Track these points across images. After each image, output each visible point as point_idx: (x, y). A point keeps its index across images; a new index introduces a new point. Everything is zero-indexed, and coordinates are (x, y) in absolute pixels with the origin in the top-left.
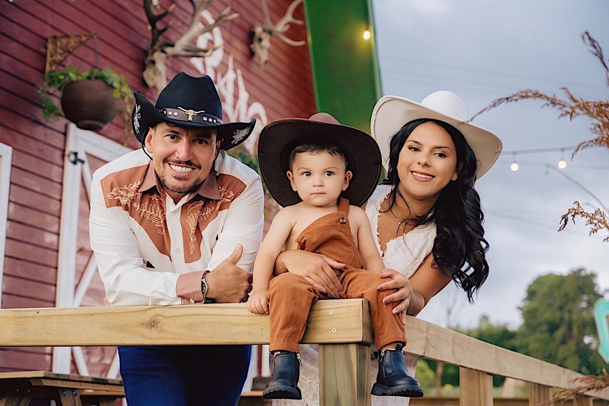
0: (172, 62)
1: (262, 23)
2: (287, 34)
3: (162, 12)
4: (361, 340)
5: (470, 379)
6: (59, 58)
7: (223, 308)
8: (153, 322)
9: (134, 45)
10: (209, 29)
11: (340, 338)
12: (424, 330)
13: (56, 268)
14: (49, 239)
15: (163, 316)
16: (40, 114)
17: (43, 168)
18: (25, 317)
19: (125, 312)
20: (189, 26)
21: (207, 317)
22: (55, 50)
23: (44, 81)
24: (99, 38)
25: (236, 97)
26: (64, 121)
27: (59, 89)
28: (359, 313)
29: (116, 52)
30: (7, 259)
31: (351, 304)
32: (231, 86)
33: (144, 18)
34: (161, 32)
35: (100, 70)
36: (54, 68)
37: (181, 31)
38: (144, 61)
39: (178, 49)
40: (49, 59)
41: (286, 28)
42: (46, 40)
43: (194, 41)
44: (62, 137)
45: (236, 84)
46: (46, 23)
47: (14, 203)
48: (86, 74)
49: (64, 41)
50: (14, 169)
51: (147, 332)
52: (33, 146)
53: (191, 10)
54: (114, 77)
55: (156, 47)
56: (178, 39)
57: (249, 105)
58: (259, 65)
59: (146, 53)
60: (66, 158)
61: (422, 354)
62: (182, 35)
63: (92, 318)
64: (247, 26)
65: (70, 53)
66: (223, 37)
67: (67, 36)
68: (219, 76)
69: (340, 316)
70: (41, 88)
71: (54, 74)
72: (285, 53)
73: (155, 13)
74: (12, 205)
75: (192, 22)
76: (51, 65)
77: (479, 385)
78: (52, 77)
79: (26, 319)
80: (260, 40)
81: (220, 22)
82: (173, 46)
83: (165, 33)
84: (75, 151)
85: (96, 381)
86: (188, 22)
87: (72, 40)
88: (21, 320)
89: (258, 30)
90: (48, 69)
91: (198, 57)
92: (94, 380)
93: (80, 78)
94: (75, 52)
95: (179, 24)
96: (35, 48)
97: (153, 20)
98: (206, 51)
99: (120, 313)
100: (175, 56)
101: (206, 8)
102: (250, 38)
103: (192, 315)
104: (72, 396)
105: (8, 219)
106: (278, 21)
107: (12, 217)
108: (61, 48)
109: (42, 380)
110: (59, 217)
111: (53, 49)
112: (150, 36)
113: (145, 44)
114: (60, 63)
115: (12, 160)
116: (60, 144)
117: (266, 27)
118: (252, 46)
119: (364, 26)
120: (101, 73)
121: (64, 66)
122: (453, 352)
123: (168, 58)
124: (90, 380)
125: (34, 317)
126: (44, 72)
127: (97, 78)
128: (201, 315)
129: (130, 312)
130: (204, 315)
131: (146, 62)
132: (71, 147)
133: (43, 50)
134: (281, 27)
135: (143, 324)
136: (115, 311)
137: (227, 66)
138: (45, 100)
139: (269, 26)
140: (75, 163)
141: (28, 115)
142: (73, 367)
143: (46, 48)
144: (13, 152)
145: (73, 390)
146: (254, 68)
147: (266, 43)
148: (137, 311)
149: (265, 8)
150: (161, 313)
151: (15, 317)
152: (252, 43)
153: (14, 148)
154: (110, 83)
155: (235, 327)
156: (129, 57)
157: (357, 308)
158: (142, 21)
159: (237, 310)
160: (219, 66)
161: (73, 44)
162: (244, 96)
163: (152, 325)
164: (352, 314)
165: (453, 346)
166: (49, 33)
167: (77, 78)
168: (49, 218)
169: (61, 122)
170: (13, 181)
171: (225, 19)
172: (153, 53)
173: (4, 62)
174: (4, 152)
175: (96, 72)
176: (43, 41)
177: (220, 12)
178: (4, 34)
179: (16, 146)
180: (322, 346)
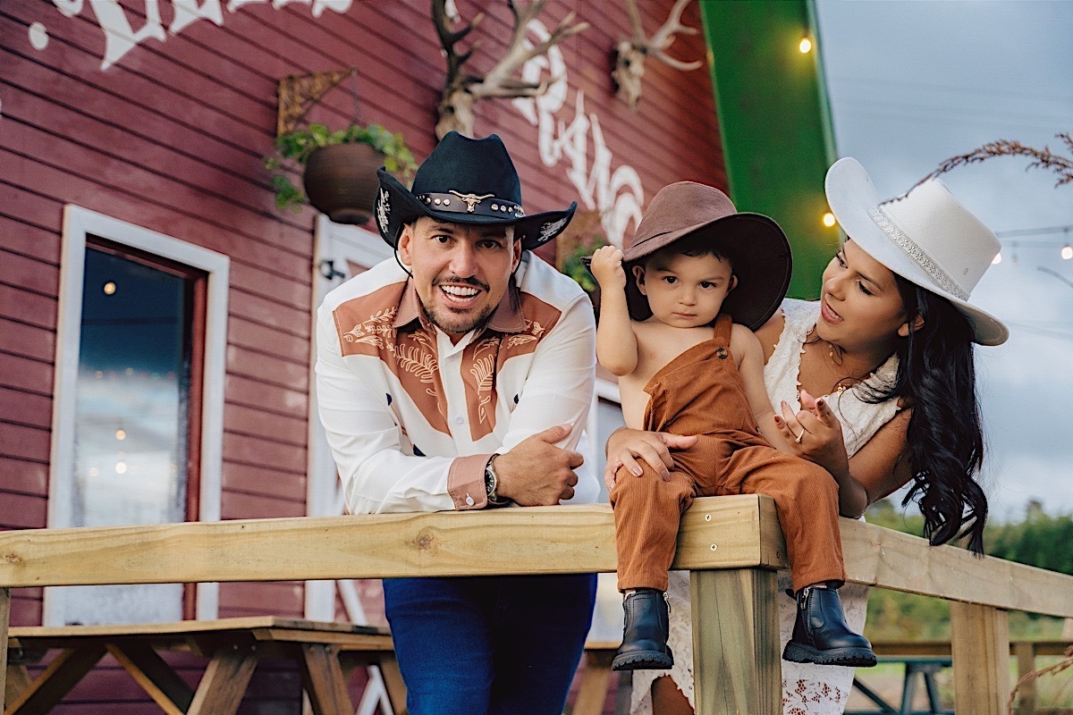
0: (483, 108)
1: (630, 35)
2: (671, 51)
3: (464, 26)
4: (757, 562)
5: (967, 617)
6: (298, 110)
7: (533, 514)
8: (423, 539)
9: (419, 83)
10: (541, 50)
11: (722, 561)
12: (875, 540)
13: (306, 447)
14: (293, 401)
15: (438, 530)
16: (270, 202)
17: (279, 289)
18: (224, 535)
19: (378, 524)
20: (508, 47)
21: (508, 529)
22: (292, 98)
23: (277, 149)
24: (359, 73)
25: (590, 158)
26: (312, 211)
27: (300, 160)
28: (753, 518)
29: (390, 96)
30: (228, 435)
31: (741, 504)
32: (581, 142)
33: (435, 38)
34: (463, 59)
35: (364, 125)
36: (291, 127)
37: (497, 57)
38: (436, 109)
39: (492, 84)
40: (283, 113)
41: (669, 42)
42: (278, 83)
43: (518, 71)
44: (308, 236)
45: (590, 138)
46: (277, 56)
47: (237, 346)
48: (341, 134)
49: (305, 83)
50: (234, 291)
51: (413, 555)
52: (263, 255)
53: (511, 21)
54: (386, 137)
55: (455, 84)
56: (491, 69)
57: (612, 171)
58: (627, 105)
59: (439, 96)
60: (316, 271)
61: (872, 582)
62: (497, 62)
63: (327, 535)
64: (604, 42)
65: (317, 102)
66: (566, 62)
67: (310, 75)
68: (561, 125)
69: (723, 523)
70: (271, 160)
71: (291, 138)
72: (671, 83)
73: (451, 29)
74: (232, 350)
75: (513, 40)
76: (286, 122)
77: (984, 627)
78: (287, 142)
79: (225, 539)
80: (628, 63)
81: (558, 38)
82: (481, 81)
83: (470, 61)
84: (329, 258)
85: (360, 630)
86: (506, 41)
87: (318, 81)
88: (217, 539)
89: (624, 47)
90: (282, 129)
91: (525, 96)
92: (355, 630)
93: (331, 141)
94: (324, 100)
95: (493, 44)
96: (260, 96)
97: (448, 42)
98: (536, 87)
99: (371, 525)
100: (488, 98)
101: (535, 16)
102: (612, 60)
103: (484, 526)
104: (323, 654)
105: (228, 372)
106: (656, 30)
107: (234, 368)
108: (302, 95)
109: (271, 631)
110: (309, 366)
111: (288, 96)
112: (445, 67)
113: (438, 81)
114: (300, 119)
115: (230, 278)
116: (305, 249)
117: (637, 42)
118: (615, 74)
119: (800, 32)
120: (365, 131)
121: (306, 123)
122: (930, 576)
123: (475, 101)
124: (349, 629)
125: (237, 534)
126: (275, 135)
127: (358, 140)
128: (498, 526)
129: (385, 523)
130: (502, 526)
131: (441, 109)
132: (322, 254)
133: (272, 99)
134: (662, 40)
135: (407, 543)
136: (362, 523)
137: (574, 109)
138: (277, 180)
139: (642, 39)
140: (330, 277)
141: (253, 205)
142: (339, 605)
143: (277, 95)
144: (231, 265)
145: (325, 645)
146: (620, 110)
147: (637, 68)
148: (397, 522)
149: (634, 11)
150: (435, 525)
151: (208, 536)
152: (614, 69)
153: (232, 259)
154: (378, 146)
155: (554, 544)
156: (412, 103)
157: (750, 510)
158: (431, 43)
159: (556, 517)
160: (560, 110)
161: (319, 87)
162: (603, 156)
163: (421, 545)
164: (743, 521)
165: (929, 566)
166: (281, 71)
167: (327, 142)
168: (291, 368)
169: (305, 213)
170: (233, 310)
171: (567, 32)
172: (450, 95)
173: (210, 120)
174: (217, 265)
175: (357, 130)
176: (273, 85)
177: (559, 21)
178: (209, 77)
179: (235, 255)
180: (695, 574)
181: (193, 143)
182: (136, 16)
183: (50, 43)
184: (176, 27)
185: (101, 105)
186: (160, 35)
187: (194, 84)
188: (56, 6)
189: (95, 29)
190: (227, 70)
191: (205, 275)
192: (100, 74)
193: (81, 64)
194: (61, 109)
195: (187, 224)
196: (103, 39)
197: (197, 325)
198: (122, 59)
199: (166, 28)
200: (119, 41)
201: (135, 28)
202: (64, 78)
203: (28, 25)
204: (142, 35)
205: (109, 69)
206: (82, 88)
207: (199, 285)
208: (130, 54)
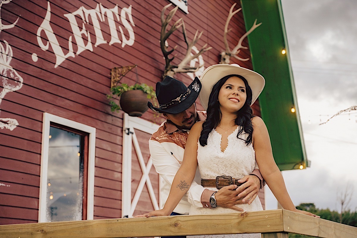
0: (177, 76)
1: (225, 50)
2: (239, 55)
3: (171, 49)
4: (283, 231)
6: (118, 79)
7: (211, 216)
8: (176, 224)
9: (157, 69)
10: (196, 56)
11: (271, 230)
12: (317, 222)
13: (121, 191)
14: (117, 175)
15: (181, 221)
16: (109, 110)
17: (112, 138)
18: (111, 223)
19: (161, 219)
20: (185, 55)
21: (203, 221)
22: (116, 75)
23: (111, 92)
24: (138, 66)
26: (122, 112)
27: (119, 96)
28: (281, 217)
29: (147, 73)
30: (96, 188)
31: (277, 212)
33: (161, 53)
34: (171, 60)
36: (115, 84)
37: (181, 58)
38: (162, 77)
39: (180, 69)
40: (112, 80)
41: (238, 52)
42: (111, 70)
43: (188, 64)
44: (121, 120)
46: (111, 61)
47: (98, 157)
48: (132, 87)
49: (120, 70)
50: (97, 139)
51: (173, 229)
52: (106, 127)
53: (186, 47)
54: (147, 88)
55: (168, 69)
56: (180, 63)
59: (163, 72)
60: (124, 132)
61: (317, 236)
62: (182, 60)
63: (145, 223)
64: (216, 53)
65: (124, 76)
66: (204, 60)
67: (122, 67)
69: (271, 218)
70: (109, 96)
71: (116, 88)
73: (167, 50)
74: (97, 159)
75: (187, 53)
76: (114, 83)
78: (114, 89)
79: (112, 225)
80: (224, 59)
81: (202, 52)
82: (177, 67)
83: (173, 61)
84: (128, 127)
86: (184, 53)
87: (124, 69)
89: (223, 54)
90: (112, 85)
91: (191, 72)
93: (129, 89)
94: (126, 76)
95: (180, 54)
96: (105, 75)
97: (166, 55)
98: (195, 69)
99: (159, 220)
100: (179, 73)
101: (194, 45)
102: (219, 58)
105: (95, 166)
106: (234, 48)
107: (97, 165)
108: (119, 74)
110: (122, 164)
111: (115, 75)
112: (165, 63)
113: (163, 67)
114: (119, 82)
115: (96, 135)
116: (120, 124)
117: (227, 53)
119: (282, 48)
120: (140, 85)
121: (121, 83)
122: (335, 233)
123: (175, 74)
125: (116, 223)
126: (110, 87)
127: (138, 89)
130: (201, 220)
132: (126, 126)
133: (109, 76)
134: (235, 51)
136: (156, 219)
138: (111, 102)
139: (229, 51)
140: (128, 134)
141: (103, 110)
143: (111, 74)
144: (96, 131)
147: (228, 60)
149: (226, 42)
150: (179, 219)
152: (220, 61)
153: (96, 129)
154: (145, 91)
155: (218, 225)
156: (154, 75)
157: (280, 214)
158: (160, 55)
159: (218, 217)
161: (124, 71)
163: (175, 226)
164: (277, 217)
165: (334, 230)
166: (112, 66)
167: (128, 89)
168: (116, 164)
169: (120, 113)
170: (97, 146)
171: (205, 50)
172: (167, 72)
173: (89, 83)
174: (92, 131)
175: (137, 85)
176: (109, 71)
177: (202, 47)
178: (89, 69)
179: (97, 127)
180: (263, 234)
181: (84, 91)
182: (66, 50)
183: (38, 59)
184: (78, 53)
185: (54, 79)
186: (73, 56)
187: (84, 71)
188: (40, 47)
189: (53, 54)
190: (94, 66)
191: (88, 134)
192: (55, 69)
193: (48, 66)
194: (42, 81)
195: (82, 117)
196: (56, 58)
197: (86, 151)
198: (61, 64)
199: (75, 53)
200: (60, 58)
201: (65, 54)
202: (43, 71)
203: (32, 54)
204: (67, 56)
205: (57, 67)
206: (49, 74)
207: (86, 138)
208: (63, 62)
